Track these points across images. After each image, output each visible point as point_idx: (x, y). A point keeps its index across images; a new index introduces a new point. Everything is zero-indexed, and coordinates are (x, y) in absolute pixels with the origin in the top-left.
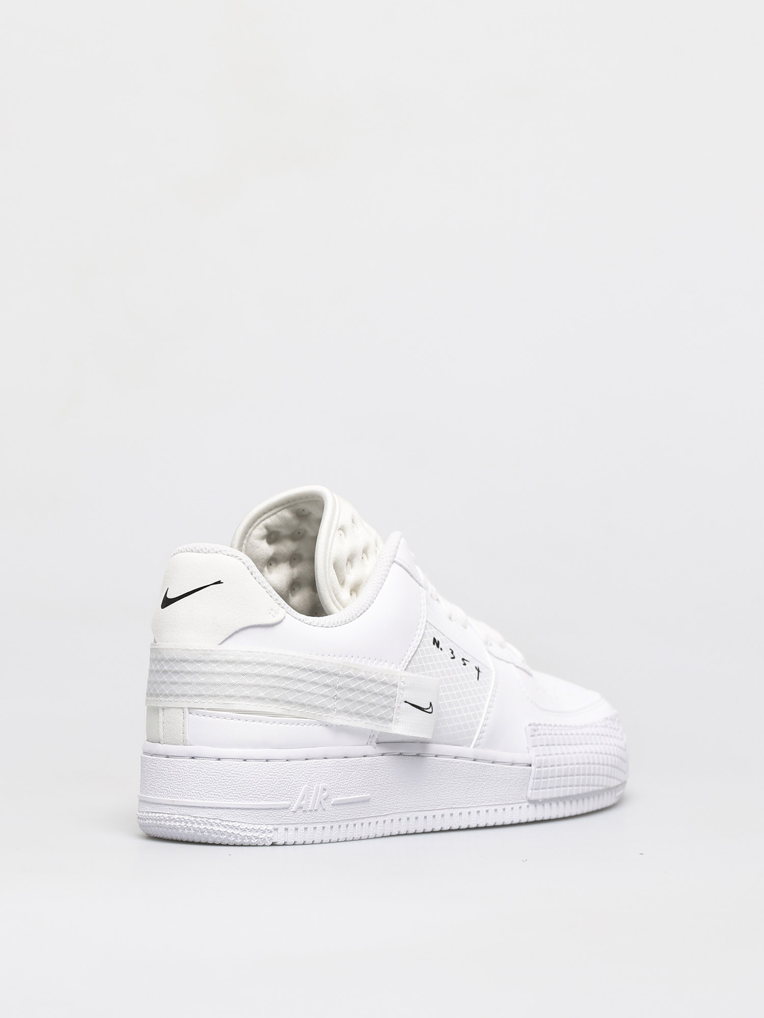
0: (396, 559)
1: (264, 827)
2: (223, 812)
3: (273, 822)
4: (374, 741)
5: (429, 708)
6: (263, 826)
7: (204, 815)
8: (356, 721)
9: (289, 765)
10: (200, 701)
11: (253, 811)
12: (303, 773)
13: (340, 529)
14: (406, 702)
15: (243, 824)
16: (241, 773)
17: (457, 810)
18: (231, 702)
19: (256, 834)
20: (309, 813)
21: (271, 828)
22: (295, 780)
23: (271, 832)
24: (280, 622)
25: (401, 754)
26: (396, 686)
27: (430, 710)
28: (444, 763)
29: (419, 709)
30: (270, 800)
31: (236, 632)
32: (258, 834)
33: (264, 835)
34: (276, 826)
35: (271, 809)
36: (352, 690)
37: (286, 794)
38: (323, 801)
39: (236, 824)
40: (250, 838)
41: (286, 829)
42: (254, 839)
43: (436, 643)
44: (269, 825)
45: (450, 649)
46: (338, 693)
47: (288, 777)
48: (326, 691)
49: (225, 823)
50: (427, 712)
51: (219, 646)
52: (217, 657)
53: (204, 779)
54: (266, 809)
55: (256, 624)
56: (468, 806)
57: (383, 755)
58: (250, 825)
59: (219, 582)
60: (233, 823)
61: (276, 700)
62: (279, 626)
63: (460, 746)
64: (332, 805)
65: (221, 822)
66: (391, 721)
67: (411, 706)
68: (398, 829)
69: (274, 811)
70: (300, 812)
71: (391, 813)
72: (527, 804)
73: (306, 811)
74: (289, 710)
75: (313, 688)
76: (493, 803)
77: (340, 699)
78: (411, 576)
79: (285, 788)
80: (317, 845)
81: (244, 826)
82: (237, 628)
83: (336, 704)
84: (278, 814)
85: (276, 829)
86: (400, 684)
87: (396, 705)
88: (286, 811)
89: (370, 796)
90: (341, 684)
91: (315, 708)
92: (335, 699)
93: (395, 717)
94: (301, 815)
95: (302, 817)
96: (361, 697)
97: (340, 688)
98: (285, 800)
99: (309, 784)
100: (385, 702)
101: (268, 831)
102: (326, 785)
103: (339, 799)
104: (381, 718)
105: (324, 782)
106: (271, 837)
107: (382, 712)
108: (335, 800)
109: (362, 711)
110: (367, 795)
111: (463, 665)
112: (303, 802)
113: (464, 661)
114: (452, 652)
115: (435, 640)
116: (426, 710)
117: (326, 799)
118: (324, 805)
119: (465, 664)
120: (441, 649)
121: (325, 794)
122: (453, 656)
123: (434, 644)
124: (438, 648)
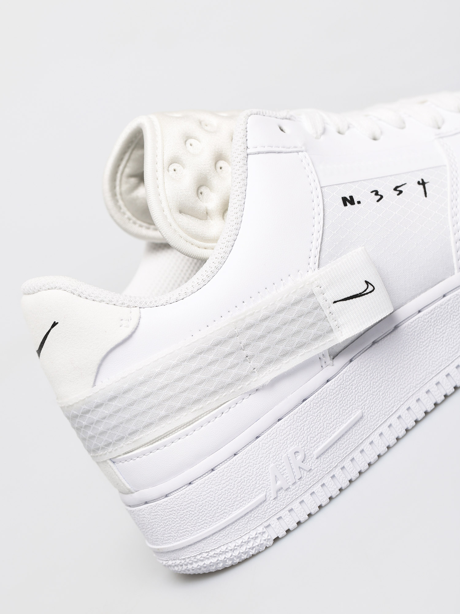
0: (249, 151)
1: (253, 534)
2: (202, 544)
3: (259, 523)
4: (328, 359)
5: (368, 287)
6: (251, 533)
7: (189, 555)
8: (288, 362)
9: (237, 460)
10: (113, 449)
11: (230, 527)
12: (260, 456)
14: (335, 302)
15: (230, 544)
16: (193, 500)
18: (140, 437)
19: (250, 545)
20: (294, 487)
21: (260, 529)
22: (254, 469)
23: (264, 533)
24: (133, 333)
25: (374, 343)
26: (312, 295)
27: (370, 288)
28: (433, 312)
29: (356, 297)
30: (240, 506)
31: (100, 365)
32: (252, 543)
33: (259, 540)
34: (266, 524)
35: (248, 513)
36: (262, 337)
37: (254, 489)
38: (302, 465)
39: (223, 548)
40: (245, 553)
41: (279, 518)
42: (251, 550)
43: (348, 201)
44: (258, 528)
45: (372, 192)
46: (248, 352)
47: (244, 472)
48: (231, 360)
49: (211, 554)
50: (367, 294)
52: (98, 400)
53: (165, 521)
55: (112, 347)
57: (351, 361)
58: (237, 541)
59: (55, 324)
60: (220, 549)
61: (181, 409)
62: (135, 336)
63: (441, 281)
64: (317, 458)
65: (207, 554)
66: (331, 331)
67: (344, 302)
68: (421, 411)
69: (252, 512)
70: (282, 494)
71: (402, 403)
73: (289, 488)
74: (201, 408)
75: (215, 368)
77: (253, 356)
78: (279, 153)
79: (248, 485)
80: (326, 507)
81: (232, 546)
82: (98, 362)
83: (252, 364)
84: (260, 511)
85: (269, 525)
86: (316, 290)
87: (327, 312)
88: (267, 504)
89: (362, 411)
90: (244, 341)
91: (230, 385)
92: (247, 360)
93: (333, 324)
94: (286, 496)
95: (288, 496)
96: (278, 336)
97: (247, 345)
98: (257, 495)
99: (275, 461)
100: (310, 320)
101: (260, 533)
102: (296, 446)
103: (322, 446)
104: (317, 338)
105: (291, 446)
106: (268, 536)
107: (313, 331)
108: (316, 452)
109: (288, 348)
110: (358, 413)
111: (398, 195)
112: (279, 483)
113: (398, 190)
114: (377, 193)
115: (345, 200)
116: (365, 293)
117: (304, 460)
118: (307, 466)
119: (401, 192)
120: (359, 202)
121: (300, 457)
122: (379, 197)
123: (345, 205)
124: (354, 204)
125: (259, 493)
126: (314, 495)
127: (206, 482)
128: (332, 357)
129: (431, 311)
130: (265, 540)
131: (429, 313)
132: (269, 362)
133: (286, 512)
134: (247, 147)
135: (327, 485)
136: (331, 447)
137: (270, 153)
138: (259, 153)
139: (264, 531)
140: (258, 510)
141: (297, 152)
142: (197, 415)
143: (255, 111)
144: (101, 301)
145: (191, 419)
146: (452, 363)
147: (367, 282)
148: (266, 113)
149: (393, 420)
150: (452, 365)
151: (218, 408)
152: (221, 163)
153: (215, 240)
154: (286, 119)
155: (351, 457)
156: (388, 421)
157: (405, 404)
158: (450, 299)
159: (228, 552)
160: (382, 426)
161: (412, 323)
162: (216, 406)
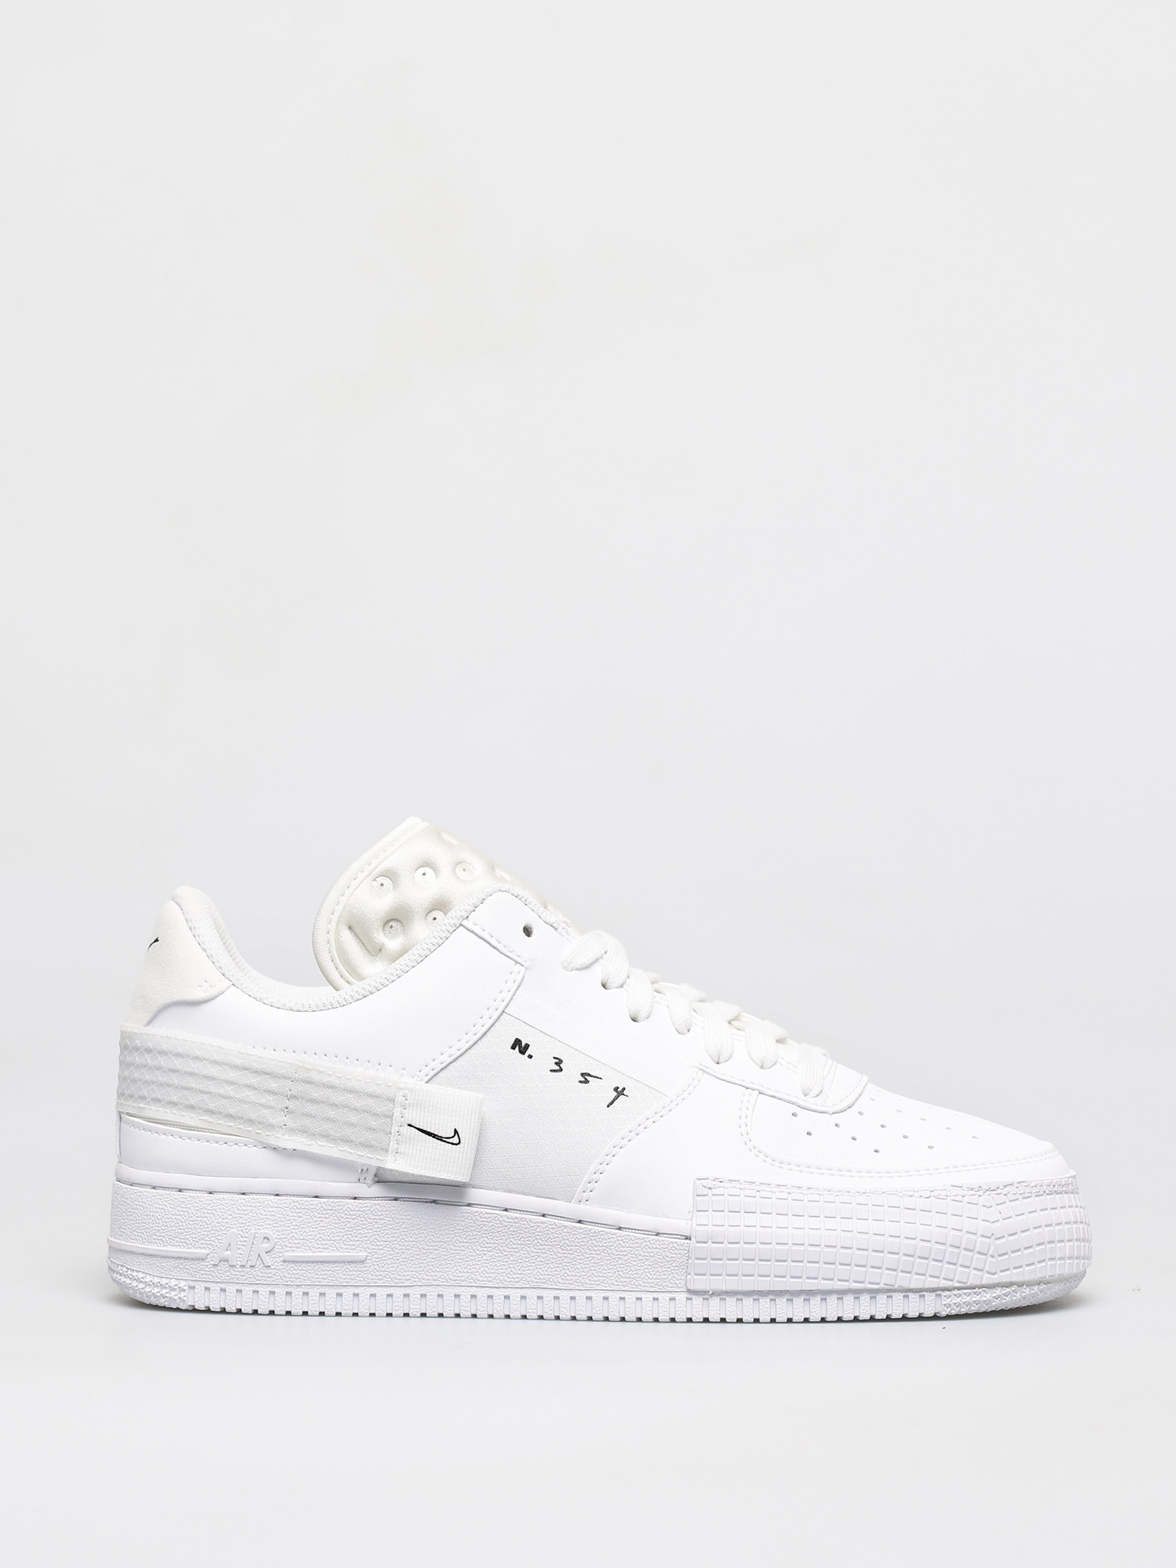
0: (465, 923)
1: (173, 1284)
3: (186, 1277)
4: (370, 1177)
5: (453, 1137)
6: (172, 1281)
11: (158, 1259)
12: (230, 1213)
13: (384, 875)
14: (409, 1125)
15: (148, 1276)
17: (551, 1292)
19: (165, 1292)
20: (240, 1270)
21: (182, 1284)
22: (216, 1221)
24: (205, 1001)
25: (434, 1202)
26: (392, 1100)
27: (456, 1140)
28: (519, 1221)
29: (434, 1137)
30: (179, 1245)
31: (163, 1010)
32: (167, 1291)
33: (173, 1293)
34: (192, 1284)
35: (182, 1258)
36: (315, 1102)
37: (202, 1239)
38: (264, 1256)
39: (141, 1275)
40: (156, 1296)
41: (207, 1289)
42: (162, 1298)
43: (520, 1046)
44: (181, 1281)
46: (291, 1104)
47: (204, 1215)
48: (268, 1099)
49: (129, 1272)
50: (448, 1143)
51: (147, 1027)
54: (174, 1258)
56: (571, 1287)
58: (156, 1278)
59: (157, 940)
60: (137, 1273)
61: (191, 1107)
62: (205, 1007)
64: (285, 1261)
66: (388, 1150)
67: (417, 1131)
69: (186, 1261)
70: (224, 1266)
71: (419, 1284)
72: (686, 1295)
73: (235, 1266)
74: (210, 1122)
75: (249, 1094)
76: (616, 1288)
77: (293, 1112)
78: (493, 947)
79: (200, 1231)
80: (262, 1317)
81: (149, 1279)
82: (164, 1005)
83: (287, 1120)
84: (193, 1266)
85: (194, 1288)
86: (400, 1099)
87: (395, 1129)
88: (204, 1264)
89: (367, 1256)
90: (294, 1091)
91: (251, 1121)
92: (283, 1111)
93: (393, 1145)
94: (227, 1272)
95: (229, 1274)
96: (332, 1113)
97: (294, 1097)
98: (201, 1248)
99: (240, 1229)
100: (374, 1123)
101: (179, 1287)
102: (271, 1232)
103: (298, 1254)
104: (367, 1146)
105: (267, 1228)
106: (185, 1296)
107: (369, 1137)
108: (288, 1255)
109: (332, 1133)
110: (362, 1254)
111: (580, 1082)
112: (228, 1253)
113: (585, 1078)
114: (559, 1062)
115: (517, 1043)
116: (447, 1140)
117: (269, 1252)
118: (268, 1260)
119: (586, 1082)
120: (530, 1057)
121: (266, 1246)
122: (557, 1068)
123: (513, 1048)
124: (524, 1054)
125: (204, 1248)
126: (255, 1295)
127: (166, 1196)
128: (376, 1179)
129: (517, 1218)
130: (180, 1298)
131: (512, 1218)
132: (304, 1131)
133: (217, 1287)
134: (467, 917)
135: (276, 1295)
136: (307, 1262)
137: (485, 940)
138: (472, 932)
139: (185, 1288)
140: (192, 1264)
141: (516, 962)
142: (203, 1127)
143: (517, 890)
144: (204, 950)
145: (193, 1124)
146: (504, 1288)
147: (456, 1131)
148: (529, 903)
149: (398, 1293)
150: (502, 1290)
151: (223, 1134)
152: (438, 914)
153: (360, 977)
154: (551, 926)
155: (322, 1290)
156: (392, 1288)
157: (423, 1288)
158: (544, 1223)
159: (142, 1282)
160: (381, 1289)
161: (487, 1213)
162: (223, 1131)
